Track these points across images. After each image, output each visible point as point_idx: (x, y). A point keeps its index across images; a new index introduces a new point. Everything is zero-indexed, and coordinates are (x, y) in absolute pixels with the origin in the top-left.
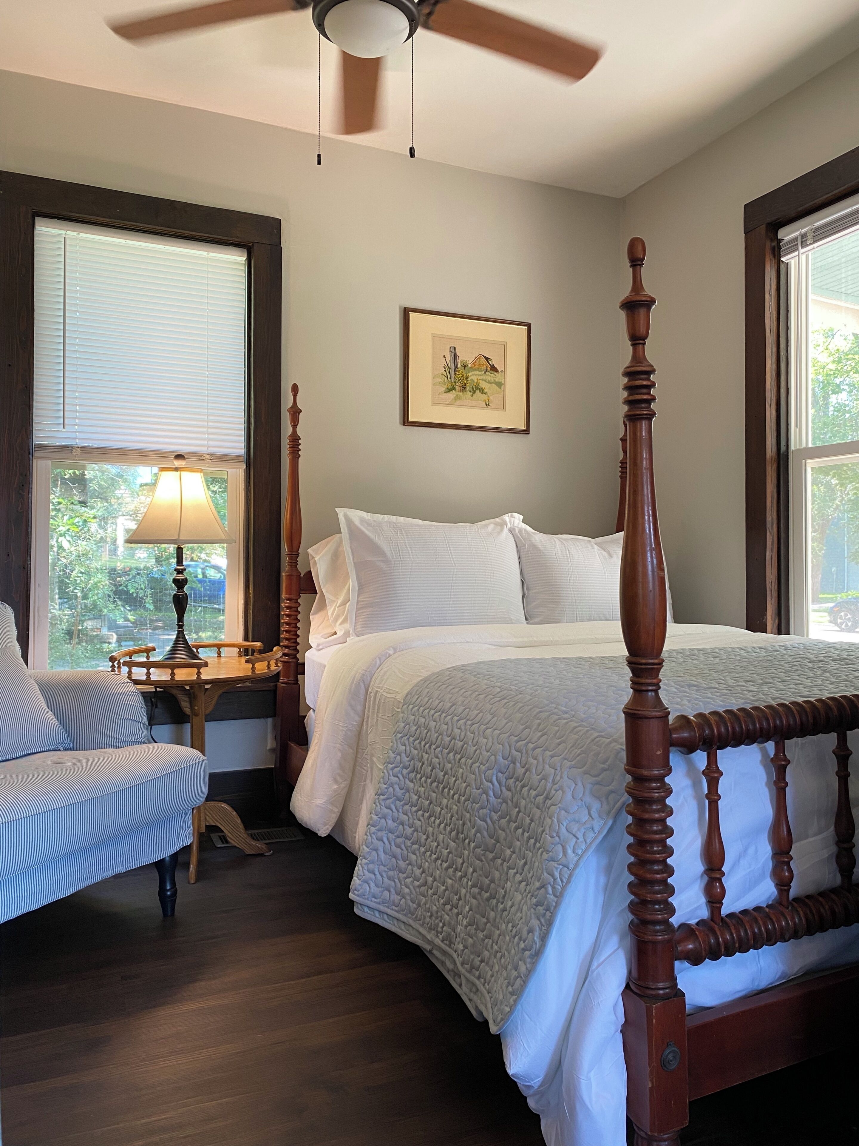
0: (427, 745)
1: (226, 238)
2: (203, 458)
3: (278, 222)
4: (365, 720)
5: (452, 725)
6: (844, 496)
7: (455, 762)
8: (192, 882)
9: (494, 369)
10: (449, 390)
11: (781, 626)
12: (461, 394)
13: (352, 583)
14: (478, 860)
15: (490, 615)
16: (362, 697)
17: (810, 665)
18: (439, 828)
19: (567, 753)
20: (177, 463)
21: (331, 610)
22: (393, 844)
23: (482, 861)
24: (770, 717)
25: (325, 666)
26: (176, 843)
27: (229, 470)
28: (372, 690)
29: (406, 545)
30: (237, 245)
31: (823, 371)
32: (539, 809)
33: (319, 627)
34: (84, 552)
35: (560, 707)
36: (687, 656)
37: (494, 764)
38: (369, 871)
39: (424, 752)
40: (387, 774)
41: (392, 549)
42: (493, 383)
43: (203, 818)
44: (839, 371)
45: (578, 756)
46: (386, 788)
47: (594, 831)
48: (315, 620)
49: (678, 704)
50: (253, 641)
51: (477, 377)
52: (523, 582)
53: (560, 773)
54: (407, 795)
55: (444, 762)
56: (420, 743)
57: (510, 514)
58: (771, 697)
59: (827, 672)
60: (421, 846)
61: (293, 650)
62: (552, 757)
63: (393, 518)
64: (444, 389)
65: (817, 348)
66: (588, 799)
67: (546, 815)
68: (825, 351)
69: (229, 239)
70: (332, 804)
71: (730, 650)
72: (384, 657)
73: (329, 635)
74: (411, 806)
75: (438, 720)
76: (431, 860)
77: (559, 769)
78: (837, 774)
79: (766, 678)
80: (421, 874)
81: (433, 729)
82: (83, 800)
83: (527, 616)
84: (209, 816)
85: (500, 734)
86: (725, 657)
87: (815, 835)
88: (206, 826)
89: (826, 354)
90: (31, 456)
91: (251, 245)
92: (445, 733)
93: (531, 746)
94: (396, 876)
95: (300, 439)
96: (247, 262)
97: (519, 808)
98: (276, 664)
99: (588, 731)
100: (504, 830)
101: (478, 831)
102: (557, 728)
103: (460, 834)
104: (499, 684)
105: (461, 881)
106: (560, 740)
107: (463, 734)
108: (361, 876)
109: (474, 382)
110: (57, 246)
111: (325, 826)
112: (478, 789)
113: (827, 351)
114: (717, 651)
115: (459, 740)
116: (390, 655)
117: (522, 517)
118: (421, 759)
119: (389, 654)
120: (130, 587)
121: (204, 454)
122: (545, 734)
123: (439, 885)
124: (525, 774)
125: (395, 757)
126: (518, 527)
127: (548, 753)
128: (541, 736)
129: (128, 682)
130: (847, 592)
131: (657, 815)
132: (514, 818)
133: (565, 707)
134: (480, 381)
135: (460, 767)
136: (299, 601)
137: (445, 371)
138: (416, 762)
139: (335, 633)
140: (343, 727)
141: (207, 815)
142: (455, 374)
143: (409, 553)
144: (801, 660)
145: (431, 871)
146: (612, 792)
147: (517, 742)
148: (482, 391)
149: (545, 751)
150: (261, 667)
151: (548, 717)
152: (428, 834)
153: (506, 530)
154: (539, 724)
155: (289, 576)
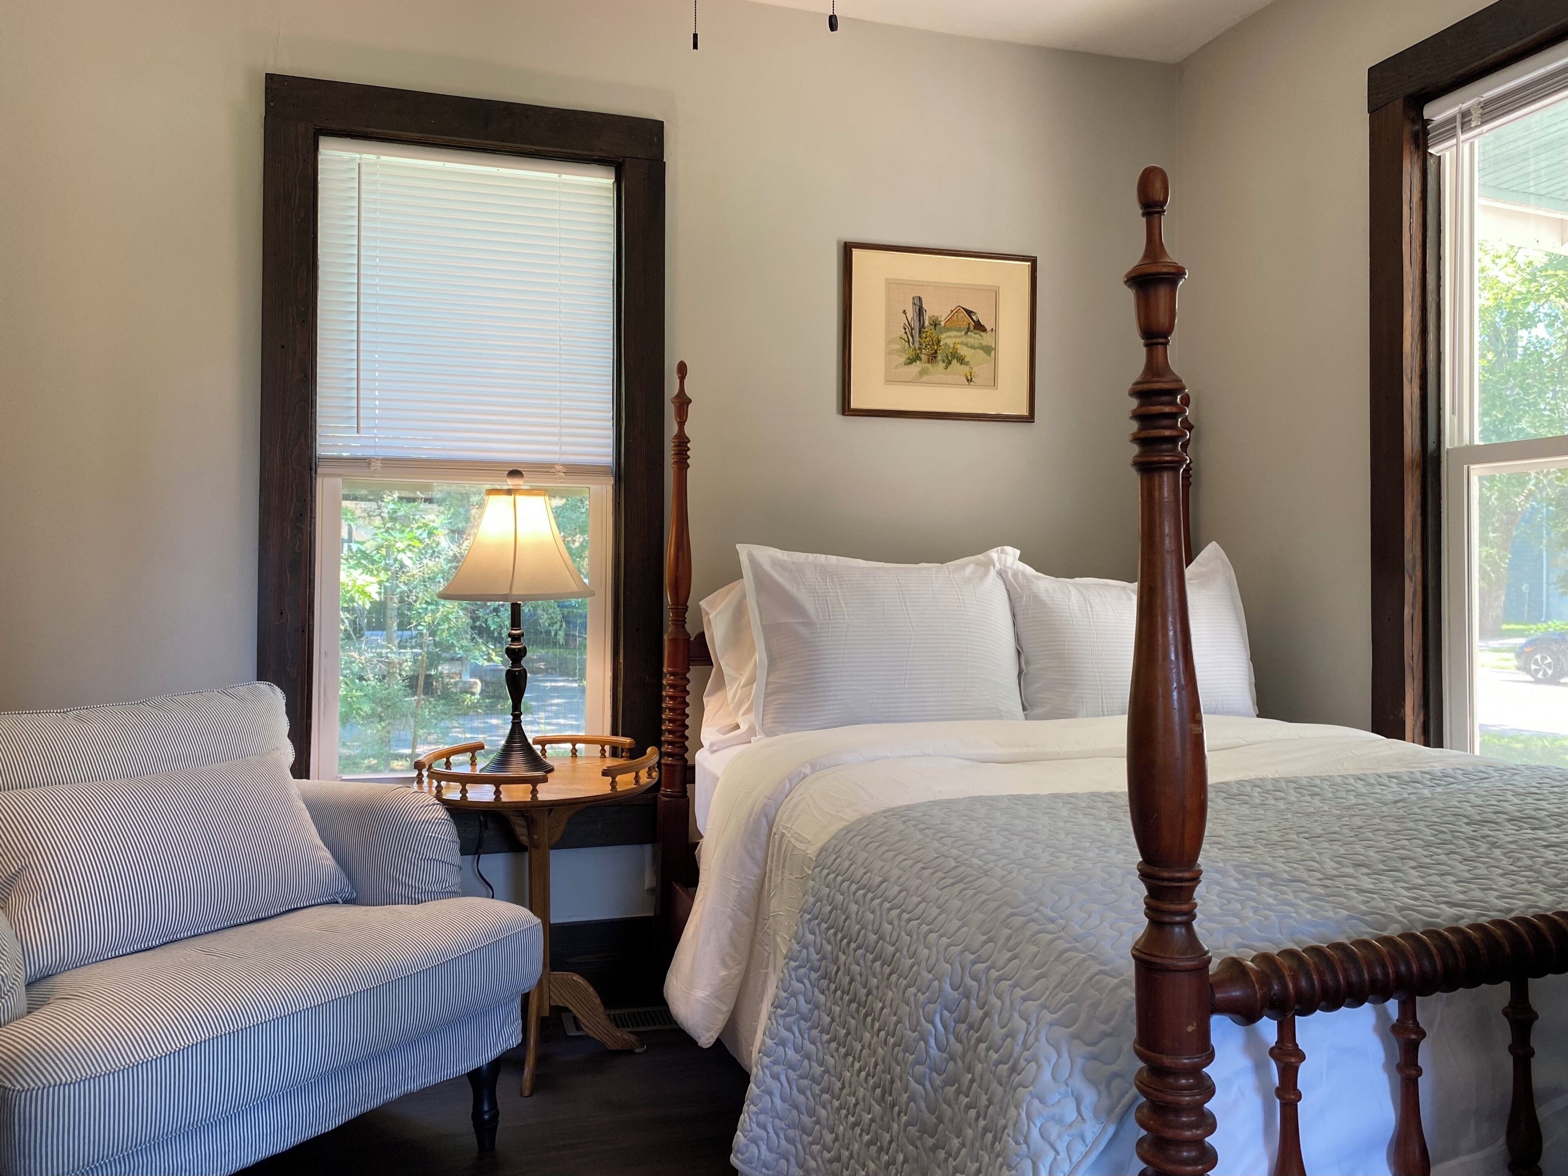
0: (845, 941)
1: (585, 153)
2: (553, 470)
3: (660, 124)
4: (767, 875)
5: (881, 916)
6: (1541, 477)
7: (883, 978)
8: (526, 1093)
9: (979, 327)
10: (911, 361)
11: (1428, 725)
12: (929, 366)
13: (760, 655)
14: (912, 1145)
15: (967, 705)
16: (764, 838)
17: (1468, 830)
18: (858, 1076)
19: (1047, 998)
20: (511, 483)
21: (732, 691)
22: (794, 1088)
23: (917, 1148)
24: (1388, 961)
25: (717, 779)
26: (495, 1045)
27: (592, 487)
28: (777, 830)
29: (838, 600)
30: (601, 161)
31: (1507, 295)
32: (1001, 1085)
33: (716, 714)
34: (431, 575)
35: (1042, 908)
36: (1268, 792)
37: (937, 995)
38: (759, 1125)
39: (840, 950)
40: (787, 975)
41: (818, 606)
42: (978, 348)
43: (546, 996)
44: (1532, 294)
45: (1064, 1005)
46: (786, 998)
47: (1084, 1141)
48: (711, 704)
49: (1235, 915)
50: (623, 736)
51: (954, 340)
52: (1019, 653)
53: (1035, 1031)
54: (816, 1012)
55: (867, 975)
56: (835, 934)
57: (999, 548)
58: (1396, 907)
59: (1498, 847)
60: (833, 1098)
61: (679, 747)
62: (1025, 999)
63: (822, 558)
64: (904, 359)
65: (1497, 261)
66: (1079, 1083)
67: (1011, 1102)
68: (1509, 265)
69: (590, 153)
70: (718, 998)
71: (1339, 780)
72: (796, 779)
73: (727, 729)
74: (822, 1032)
75: (861, 902)
76: (847, 1123)
77: (1034, 1023)
78: (1511, 1049)
79: (1390, 858)
80: (834, 1142)
81: (853, 916)
82: (352, 992)
83: (1026, 704)
84: (555, 994)
85: (949, 945)
86: (1331, 795)
87: (1471, 1151)
88: (551, 1007)
89: (1511, 269)
90: (313, 472)
91: (621, 160)
92: (870, 927)
93: (994, 974)
94: (798, 1138)
95: (689, 441)
96: (615, 185)
97: (973, 1074)
98: (649, 775)
99: (1084, 960)
100: (949, 1105)
101: (912, 1099)
102: (1036, 949)
103: (887, 1095)
104: (955, 852)
105: (888, 1170)
106: (1038, 971)
107: (895, 933)
108: (748, 1131)
109: (949, 347)
110: (350, 176)
111: (709, 1032)
112: (914, 1032)
113: (1514, 265)
114: (1318, 782)
115: (889, 943)
116: (805, 776)
117: (1018, 552)
118: (836, 960)
119: (804, 774)
120: (490, 622)
121: (555, 464)
122: (1016, 958)
123: (858, 1167)
124: (983, 1020)
125: (800, 951)
126: (1011, 569)
127: (1019, 992)
128: (1010, 960)
129: (434, 804)
130: (1545, 622)
131: (1188, 1133)
132: (965, 1088)
133: (1052, 909)
134: (958, 346)
135: (888, 986)
136: (688, 675)
137: (906, 333)
138: (829, 964)
139: (737, 727)
140: (735, 882)
141: (552, 991)
142: (920, 337)
143: (843, 611)
144: (1453, 819)
145: (846, 1141)
146: (1116, 1075)
147: (974, 963)
148: (961, 360)
149: (1015, 987)
150: (625, 782)
151: (1024, 925)
152: (844, 1080)
153: (992, 573)
154: (1009, 938)
155: (674, 641)
